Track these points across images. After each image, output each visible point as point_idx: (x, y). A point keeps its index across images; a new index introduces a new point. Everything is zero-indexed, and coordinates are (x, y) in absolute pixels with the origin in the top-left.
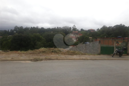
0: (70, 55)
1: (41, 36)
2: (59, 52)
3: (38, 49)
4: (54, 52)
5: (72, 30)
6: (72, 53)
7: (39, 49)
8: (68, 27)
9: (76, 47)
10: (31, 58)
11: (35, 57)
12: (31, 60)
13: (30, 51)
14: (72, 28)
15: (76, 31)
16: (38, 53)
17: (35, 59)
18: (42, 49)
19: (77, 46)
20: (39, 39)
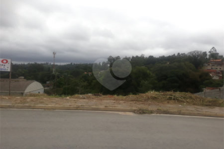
0: (206, 107)
1: (148, 71)
2: (183, 100)
3: (144, 92)
4: (174, 99)
5: (208, 57)
6: (210, 102)
7: (147, 93)
8: (201, 52)
9: (218, 90)
10: (134, 108)
11: (139, 107)
12: (134, 111)
13: (131, 96)
14: (208, 54)
15: (216, 59)
16: (145, 100)
17: (140, 110)
18: (152, 93)
19: (221, 88)
20: (145, 76)
